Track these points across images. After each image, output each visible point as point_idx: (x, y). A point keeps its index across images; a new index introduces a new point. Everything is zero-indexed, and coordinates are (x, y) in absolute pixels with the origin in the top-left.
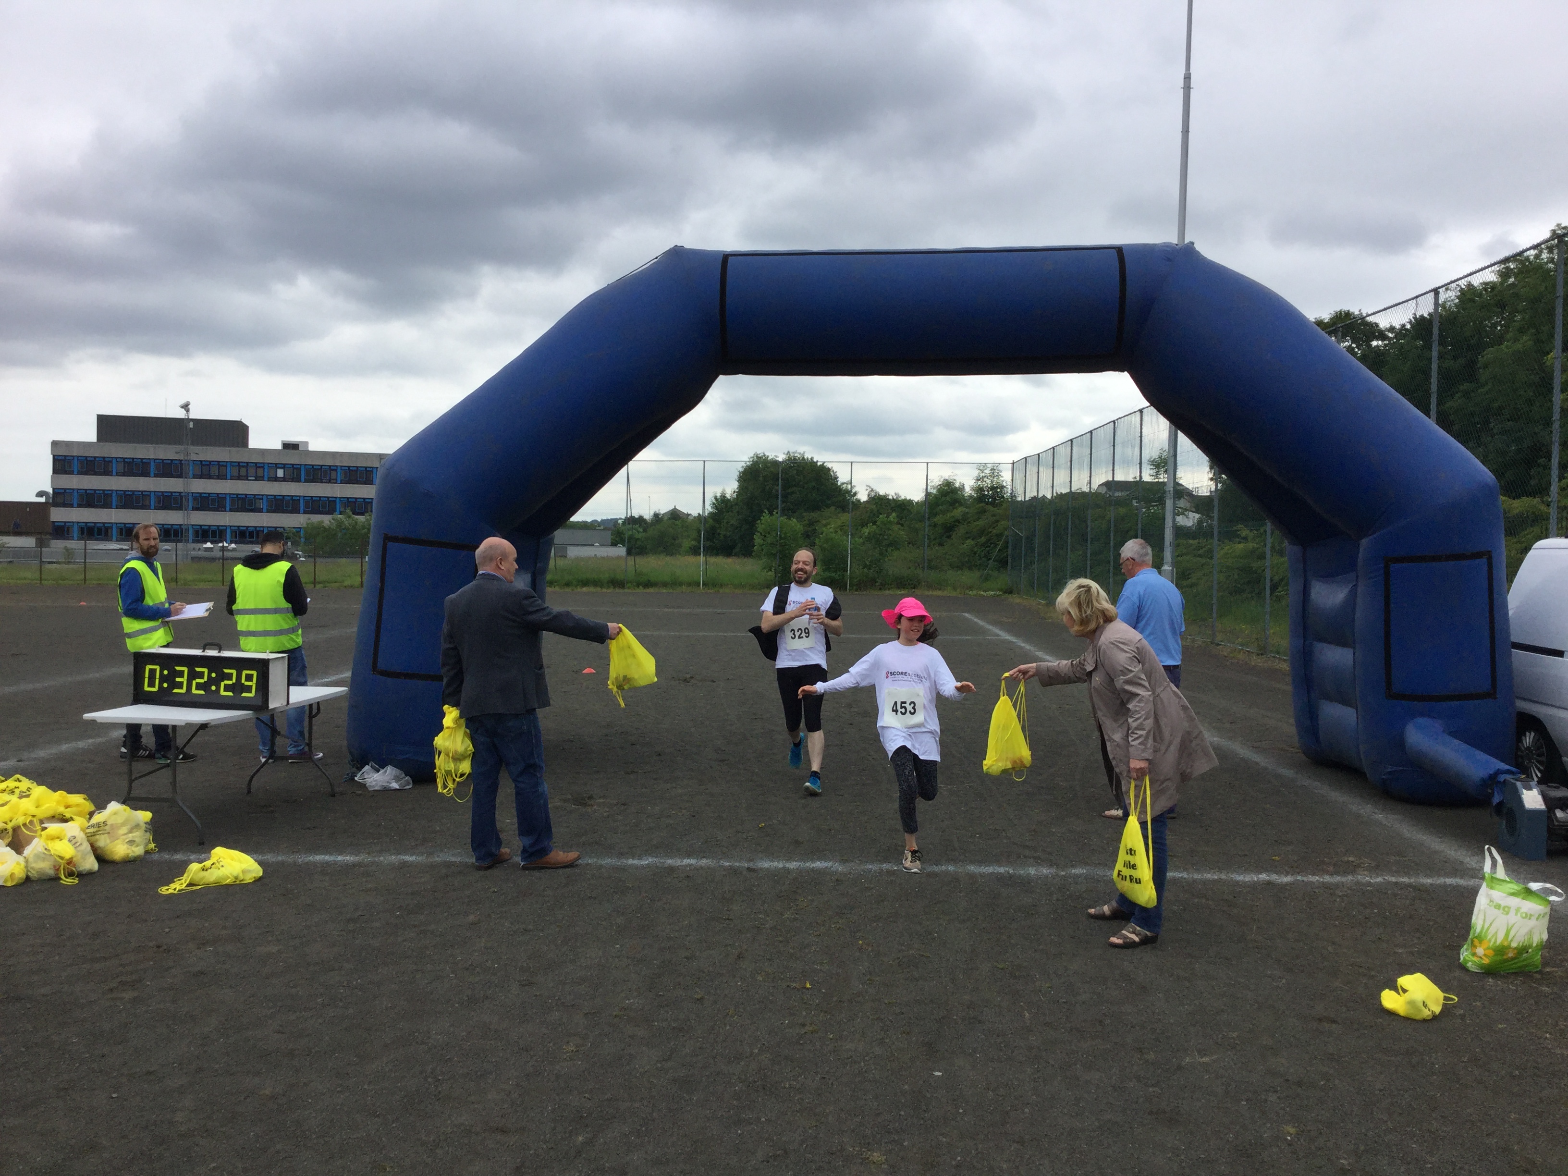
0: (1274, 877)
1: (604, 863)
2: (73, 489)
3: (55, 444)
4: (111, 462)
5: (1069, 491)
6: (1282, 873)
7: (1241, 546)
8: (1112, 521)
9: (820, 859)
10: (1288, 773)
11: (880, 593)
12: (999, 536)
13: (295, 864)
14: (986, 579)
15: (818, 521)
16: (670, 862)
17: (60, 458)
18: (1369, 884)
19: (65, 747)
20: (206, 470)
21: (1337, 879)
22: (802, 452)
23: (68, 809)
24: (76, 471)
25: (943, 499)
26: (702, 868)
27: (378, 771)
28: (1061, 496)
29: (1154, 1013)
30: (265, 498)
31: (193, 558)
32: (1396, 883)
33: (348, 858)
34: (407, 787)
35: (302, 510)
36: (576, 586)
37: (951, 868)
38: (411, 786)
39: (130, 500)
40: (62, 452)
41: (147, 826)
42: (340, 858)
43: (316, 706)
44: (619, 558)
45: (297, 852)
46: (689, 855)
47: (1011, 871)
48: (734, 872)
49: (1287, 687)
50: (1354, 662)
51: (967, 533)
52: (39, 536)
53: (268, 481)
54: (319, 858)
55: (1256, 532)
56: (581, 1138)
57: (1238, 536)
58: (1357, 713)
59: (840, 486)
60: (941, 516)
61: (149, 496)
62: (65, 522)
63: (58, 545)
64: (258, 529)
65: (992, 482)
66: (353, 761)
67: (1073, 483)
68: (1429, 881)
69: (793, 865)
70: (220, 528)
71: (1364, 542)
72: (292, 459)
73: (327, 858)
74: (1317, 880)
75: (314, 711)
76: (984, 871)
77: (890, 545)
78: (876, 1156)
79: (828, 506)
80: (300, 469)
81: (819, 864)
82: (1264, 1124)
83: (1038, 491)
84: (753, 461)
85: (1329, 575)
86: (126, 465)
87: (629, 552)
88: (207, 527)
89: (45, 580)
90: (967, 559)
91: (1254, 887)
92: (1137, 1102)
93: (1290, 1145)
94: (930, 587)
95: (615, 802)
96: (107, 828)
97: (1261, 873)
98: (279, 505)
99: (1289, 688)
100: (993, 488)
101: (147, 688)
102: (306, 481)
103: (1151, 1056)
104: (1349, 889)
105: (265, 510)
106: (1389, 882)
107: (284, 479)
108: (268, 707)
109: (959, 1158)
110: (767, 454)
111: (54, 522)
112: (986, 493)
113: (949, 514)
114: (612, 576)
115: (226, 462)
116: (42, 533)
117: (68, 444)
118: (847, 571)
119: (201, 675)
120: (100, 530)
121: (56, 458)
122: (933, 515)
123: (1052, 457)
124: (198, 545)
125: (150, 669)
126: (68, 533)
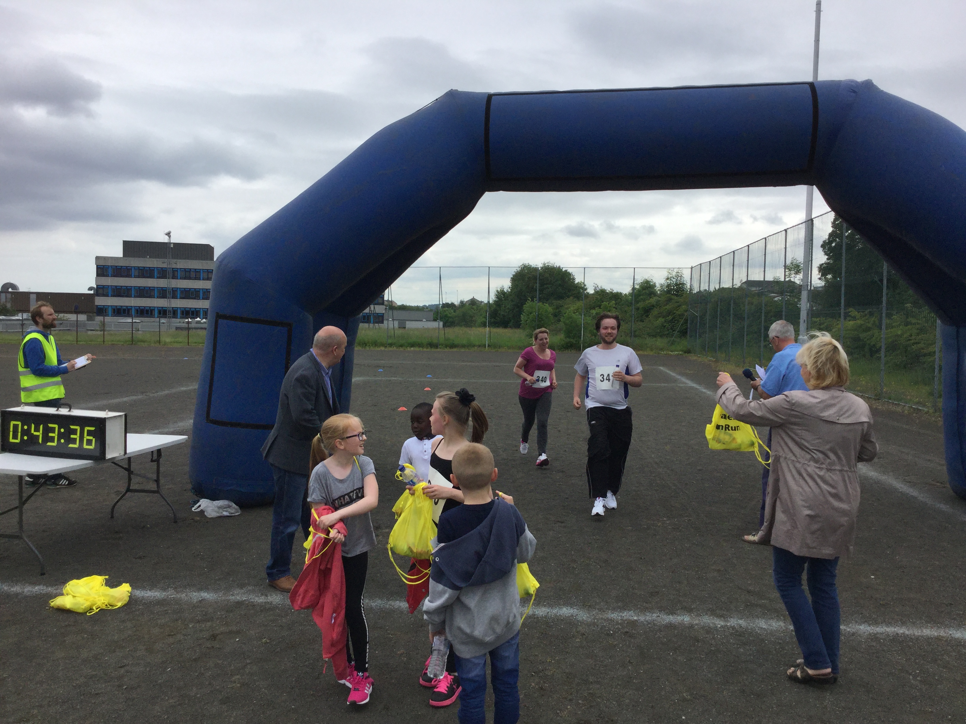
2: (109, 286)
3: (97, 258)
4: (131, 269)
12: (679, 315)
14: (673, 343)
15: (562, 306)
17: (101, 267)
20: (188, 274)
22: (553, 263)
24: (110, 275)
25: (644, 291)
27: (213, 502)
36: (407, 347)
38: (238, 514)
39: (143, 292)
40: (102, 263)
43: (156, 453)
44: (438, 328)
51: (659, 314)
52: (91, 314)
55: (861, 313)
57: (850, 316)
59: (577, 284)
60: (642, 302)
61: (154, 290)
62: (104, 306)
63: (99, 319)
65: (677, 281)
66: (195, 493)
70: (196, 309)
75: (156, 456)
79: (568, 297)
83: (709, 286)
84: (521, 268)
86: (140, 271)
87: (444, 326)
88: (189, 309)
90: (658, 331)
100: (676, 284)
108: (106, 457)
110: (531, 264)
111: (97, 306)
112: (673, 288)
113: (647, 302)
114: (430, 341)
115: (200, 269)
116: (90, 312)
117: (105, 258)
118: (581, 338)
119: (53, 430)
120: (124, 310)
121: (99, 267)
122: (637, 302)
123: (719, 263)
124: (182, 320)
125: (14, 425)
126: (106, 313)
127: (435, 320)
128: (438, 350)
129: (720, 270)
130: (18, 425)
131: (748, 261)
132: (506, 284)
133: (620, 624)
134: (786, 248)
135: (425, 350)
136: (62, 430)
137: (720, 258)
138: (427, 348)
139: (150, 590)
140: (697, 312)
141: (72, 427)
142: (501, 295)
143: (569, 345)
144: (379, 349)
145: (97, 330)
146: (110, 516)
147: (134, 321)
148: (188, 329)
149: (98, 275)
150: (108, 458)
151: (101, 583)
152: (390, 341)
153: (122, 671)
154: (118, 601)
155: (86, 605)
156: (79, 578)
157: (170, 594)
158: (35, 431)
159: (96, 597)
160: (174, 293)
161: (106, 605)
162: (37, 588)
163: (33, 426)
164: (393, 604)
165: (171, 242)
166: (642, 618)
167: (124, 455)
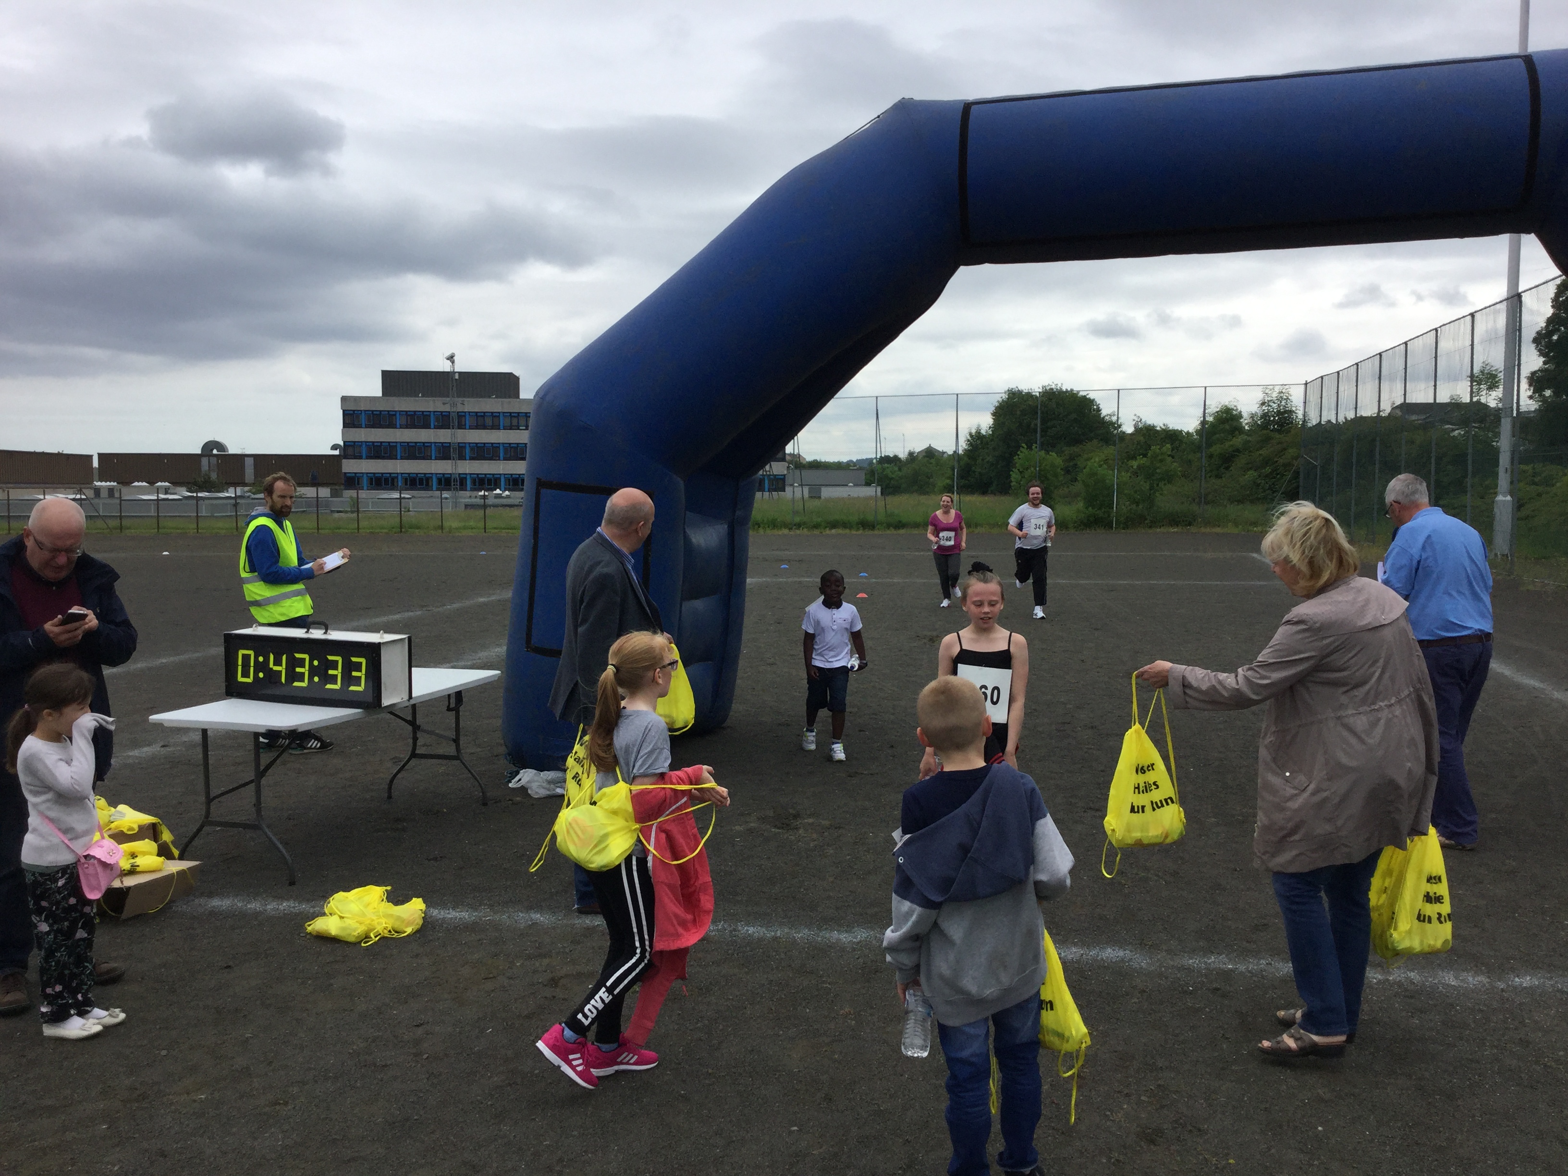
1: (797, 936)
2: (361, 442)
3: (344, 399)
4: (395, 415)
5: (1376, 414)
11: (1150, 531)
12: (1285, 465)
15: (1080, 455)
17: (348, 412)
20: (482, 421)
22: (1062, 384)
24: (363, 426)
25: (1222, 426)
31: (466, 506)
36: (826, 528)
39: (415, 451)
40: (351, 407)
43: (455, 696)
44: (873, 497)
51: (1248, 464)
52: (337, 487)
59: (1104, 417)
60: (1218, 445)
61: (431, 446)
62: (356, 473)
63: (350, 493)
65: (1279, 406)
67: (1382, 403)
70: (495, 476)
75: (454, 701)
77: (1162, 478)
79: (1091, 440)
83: (1337, 413)
84: (1010, 394)
86: (409, 418)
87: (884, 492)
88: (482, 476)
89: (322, 529)
90: (1248, 493)
94: (1208, 523)
100: (1279, 413)
108: (382, 703)
111: (345, 473)
112: (1272, 419)
113: (1227, 444)
114: (862, 517)
115: (499, 413)
116: (335, 484)
117: (356, 399)
118: (1113, 508)
119: (301, 662)
120: (386, 480)
121: (346, 412)
122: (1209, 445)
123: (1355, 375)
124: (474, 493)
125: (243, 655)
126: (358, 484)
127: (868, 484)
128: (876, 532)
129: (1357, 386)
130: (250, 655)
131: (1406, 369)
132: (985, 422)
133: (1206, 976)
134: (1472, 345)
135: (854, 532)
136: (316, 663)
137: (1355, 366)
138: (858, 529)
139: (454, 909)
140: (1316, 459)
141: (330, 658)
142: (977, 440)
143: (1092, 519)
144: (780, 533)
145: (346, 512)
146: (386, 795)
147: (402, 496)
148: (485, 507)
149: (346, 425)
150: (385, 705)
151: (381, 897)
152: (797, 519)
153: (420, 1031)
154: (407, 926)
155: (359, 931)
156: (348, 889)
157: (483, 915)
158: (274, 665)
159: (374, 918)
160: (460, 452)
161: (390, 931)
162: (285, 904)
163: (272, 657)
164: (827, 935)
165: (456, 370)
166: (1242, 968)
167: (409, 700)
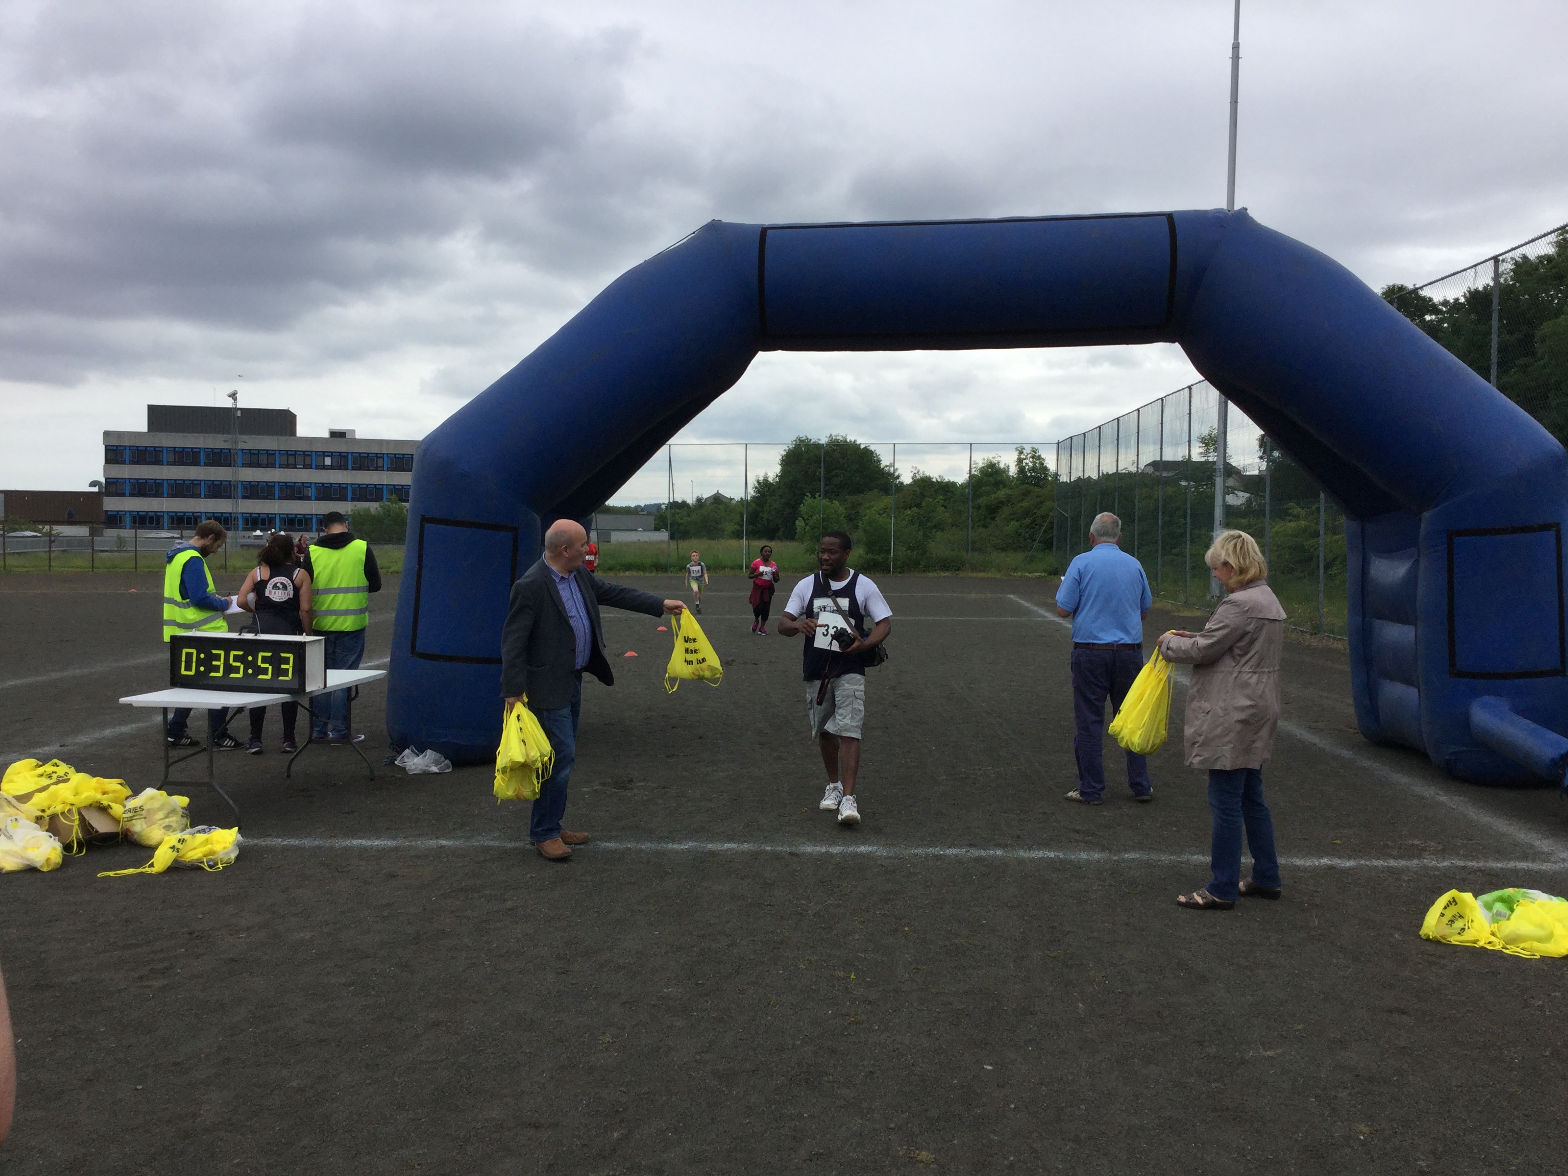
0: (1336, 862)
1: (643, 847)
2: (125, 479)
3: (107, 434)
4: (162, 451)
5: (1115, 471)
6: (1345, 857)
7: (1293, 524)
8: (1160, 499)
9: (863, 844)
10: (1347, 754)
11: (924, 575)
12: (1044, 517)
13: (332, 848)
14: (1032, 561)
15: (861, 504)
16: (710, 846)
17: (113, 448)
18: (1436, 868)
19: (108, 732)
20: (255, 459)
21: (1402, 863)
22: (844, 435)
23: (105, 796)
24: (127, 461)
25: (987, 480)
26: (743, 852)
27: (418, 756)
28: (1107, 477)
29: (1214, 1004)
30: (313, 486)
31: (242, 546)
32: (1464, 868)
33: (385, 842)
34: (448, 771)
35: (349, 498)
36: (619, 570)
37: (999, 852)
38: (450, 770)
39: (181, 489)
40: (114, 442)
41: (184, 811)
42: (377, 843)
43: (354, 689)
44: (662, 542)
45: (334, 837)
46: (730, 839)
47: (1061, 856)
48: (777, 857)
49: (1345, 667)
50: (1416, 638)
51: (1011, 515)
52: (95, 525)
53: (316, 469)
54: (356, 842)
55: (1308, 510)
56: (616, 1135)
57: (1290, 514)
58: (1419, 692)
59: (883, 469)
60: (985, 497)
61: (200, 484)
62: (118, 511)
63: (111, 533)
64: (306, 516)
66: (392, 744)
67: (1119, 462)
68: (1498, 865)
69: (836, 850)
70: (270, 516)
71: (1426, 515)
72: (340, 447)
73: (363, 842)
74: (1382, 865)
75: (353, 693)
76: (1034, 855)
77: (935, 527)
78: (924, 1155)
79: (870, 490)
80: (346, 458)
81: (863, 849)
82: (1335, 1122)
83: (1084, 471)
84: (796, 445)
85: (1390, 551)
86: (177, 454)
87: (672, 537)
88: (257, 515)
89: (98, 568)
90: (1011, 541)
91: (1316, 873)
92: (1199, 1098)
93: (1363, 1145)
94: (974, 568)
95: (655, 785)
96: (143, 812)
97: (1322, 857)
98: (327, 492)
99: (1347, 668)
100: (1034, 470)
101: (183, 672)
102: (353, 469)
103: (1212, 1050)
104: (1415, 873)
105: (313, 498)
106: (1457, 867)
107: (331, 467)
108: (305, 690)
109: (1012, 1158)
110: (810, 438)
111: (107, 511)
112: (1029, 474)
113: (993, 496)
114: (658, 560)
115: (274, 450)
116: (95, 522)
117: (119, 434)
118: (890, 554)
119: (237, 658)
120: (151, 518)
121: (108, 448)
122: (976, 497)
123: (1098, 437)
124: (247, 534)
125: (187, 653)
126: (120, 523)
127: (657, 529)
128: (669, 575)
129: (1099, 447)
130: (193, 652)
131: (1138, 432)
132: (772, 470)
134: (1190, 414)
135: (647, 574)
137: (1098, 429)
138: (651, 571)
140: (1066, 511)
141: (263, 654)
142: (764, 487)
143: (871, 563)
145: (111, 551)
149: (108, 461)
150: (308, 691)
165: (238, 407)
